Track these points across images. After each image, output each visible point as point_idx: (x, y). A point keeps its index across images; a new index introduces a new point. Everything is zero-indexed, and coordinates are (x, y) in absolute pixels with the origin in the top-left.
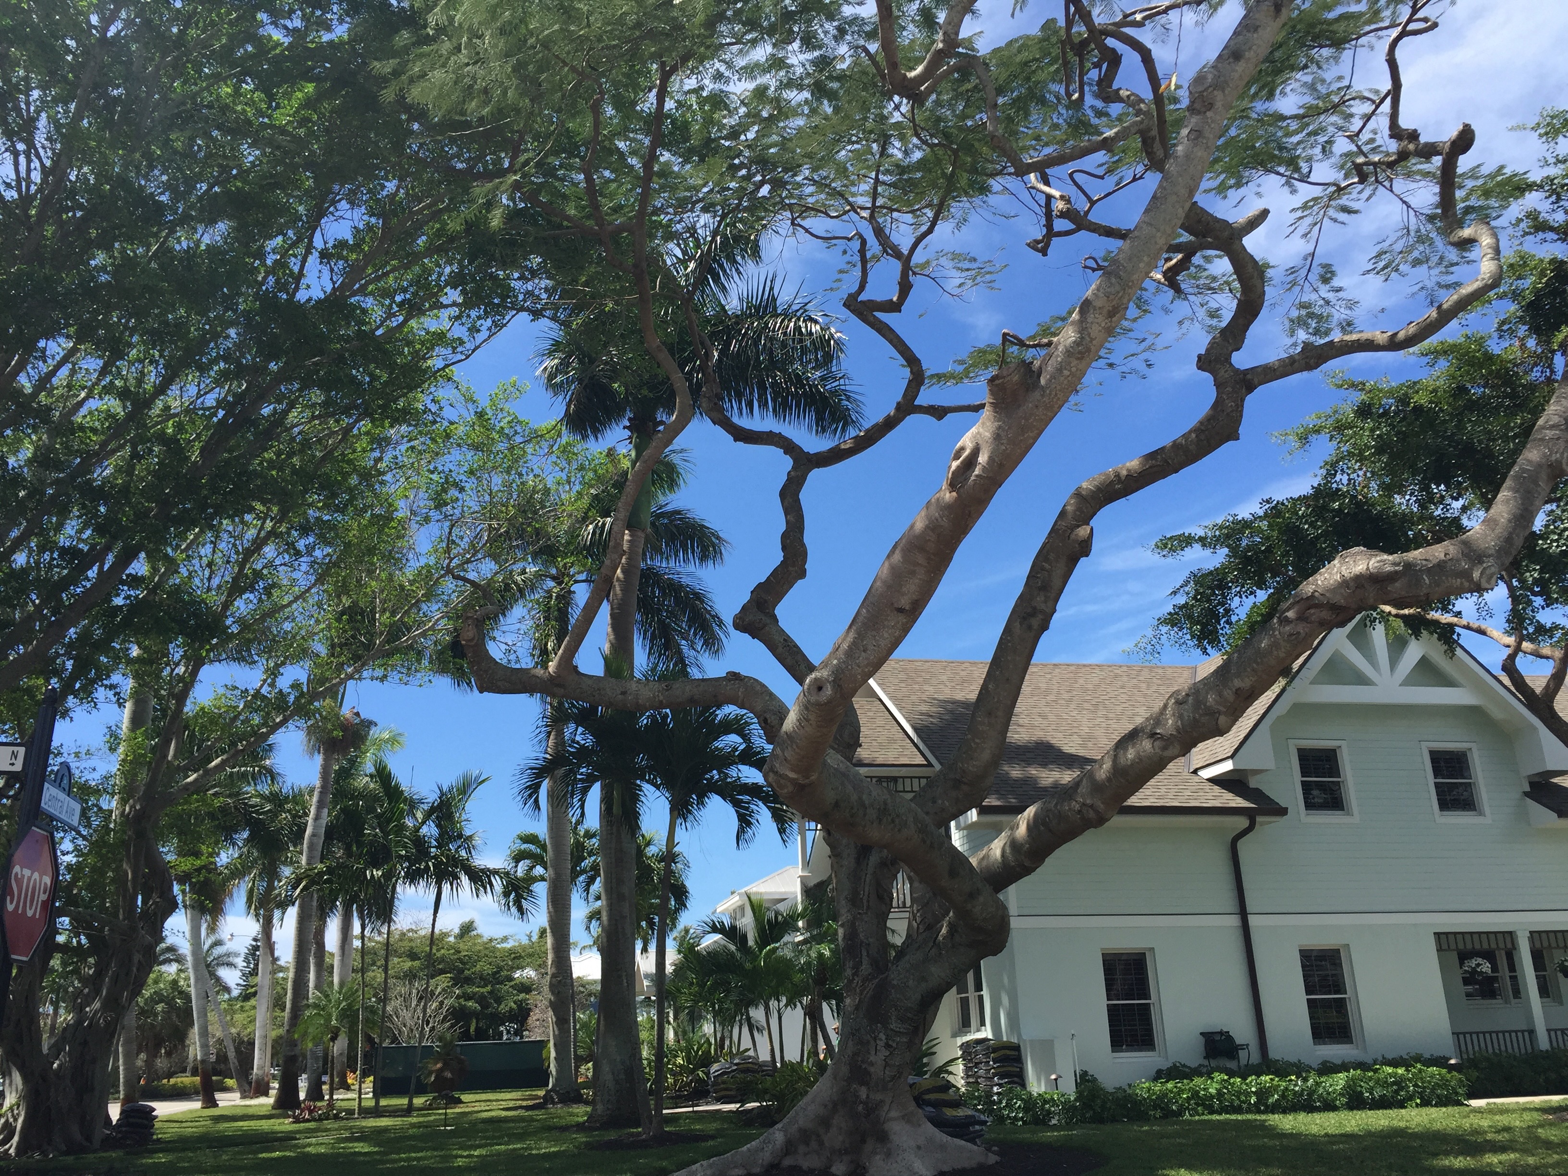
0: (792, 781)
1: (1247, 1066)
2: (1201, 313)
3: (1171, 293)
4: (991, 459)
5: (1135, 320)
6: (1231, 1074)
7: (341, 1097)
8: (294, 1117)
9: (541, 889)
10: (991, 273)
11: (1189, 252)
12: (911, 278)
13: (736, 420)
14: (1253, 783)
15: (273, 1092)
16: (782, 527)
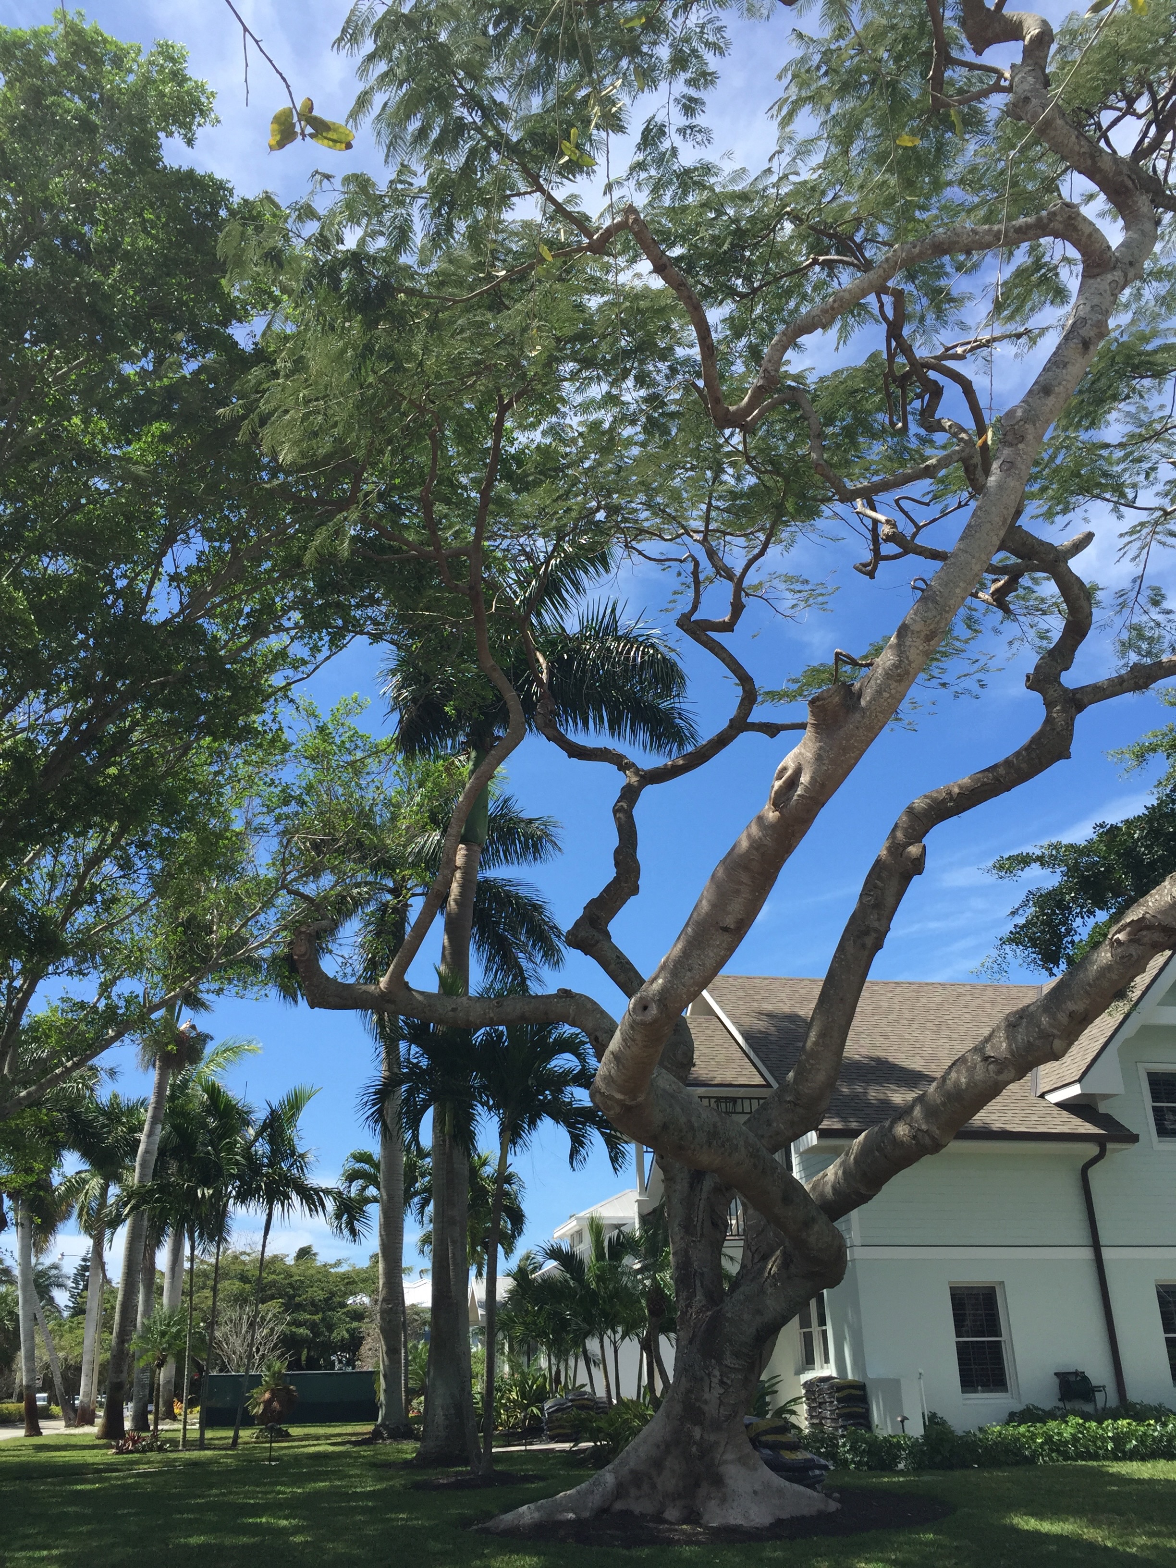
0: (618, 1101)
1: (1104, 1409)
2: (1031, 634)
3: (1000, 613)
4: (813, 779)
5: (966, 641)
6: (1086, 1417)
7: (166, 1427)
8: (117, 1447)
9: (374, 1211)
10: (822, 595)
11: (1015, 575)
12: (744, 599)
13: (571, 736)
14: (1103, 1108)
15: (99, 1421)
16: (615, 842)
